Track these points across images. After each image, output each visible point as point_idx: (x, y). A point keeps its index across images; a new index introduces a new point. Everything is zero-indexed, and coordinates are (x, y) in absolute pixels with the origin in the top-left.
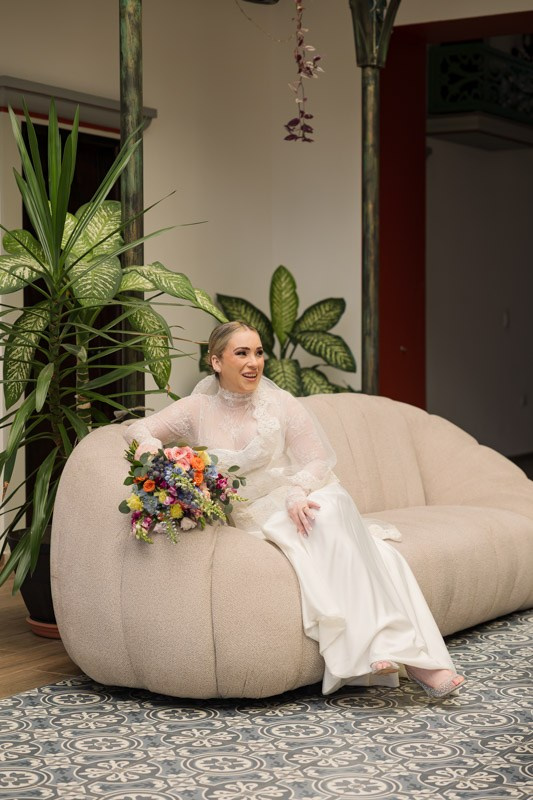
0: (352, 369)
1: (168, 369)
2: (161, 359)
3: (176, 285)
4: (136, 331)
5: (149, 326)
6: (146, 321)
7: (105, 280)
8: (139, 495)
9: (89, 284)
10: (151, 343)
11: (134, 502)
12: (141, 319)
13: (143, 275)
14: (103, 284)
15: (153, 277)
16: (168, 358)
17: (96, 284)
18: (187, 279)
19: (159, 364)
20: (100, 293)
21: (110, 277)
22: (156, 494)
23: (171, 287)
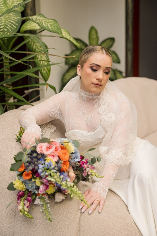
0: (119, 62)
1: (49, 71)
2: (45, 66)
3: (51, 25)
4: (31, 51)
5: (38, 48)
6: (36, 46)
7: (12, 23)
8: (22, 180)
9: (3, 25)
10: (39, 57)
11: (19, 185)
12: (33, 45)
13: (33, 21)
14: (11, 25)
15: (38, 21)
16: (49, 65)
17: (6, 25)
18: (56, 22)
19: (44, 69)
20: (8, 30)
21: (15, 21)
22: (33, 180)
23: (48, 27)
